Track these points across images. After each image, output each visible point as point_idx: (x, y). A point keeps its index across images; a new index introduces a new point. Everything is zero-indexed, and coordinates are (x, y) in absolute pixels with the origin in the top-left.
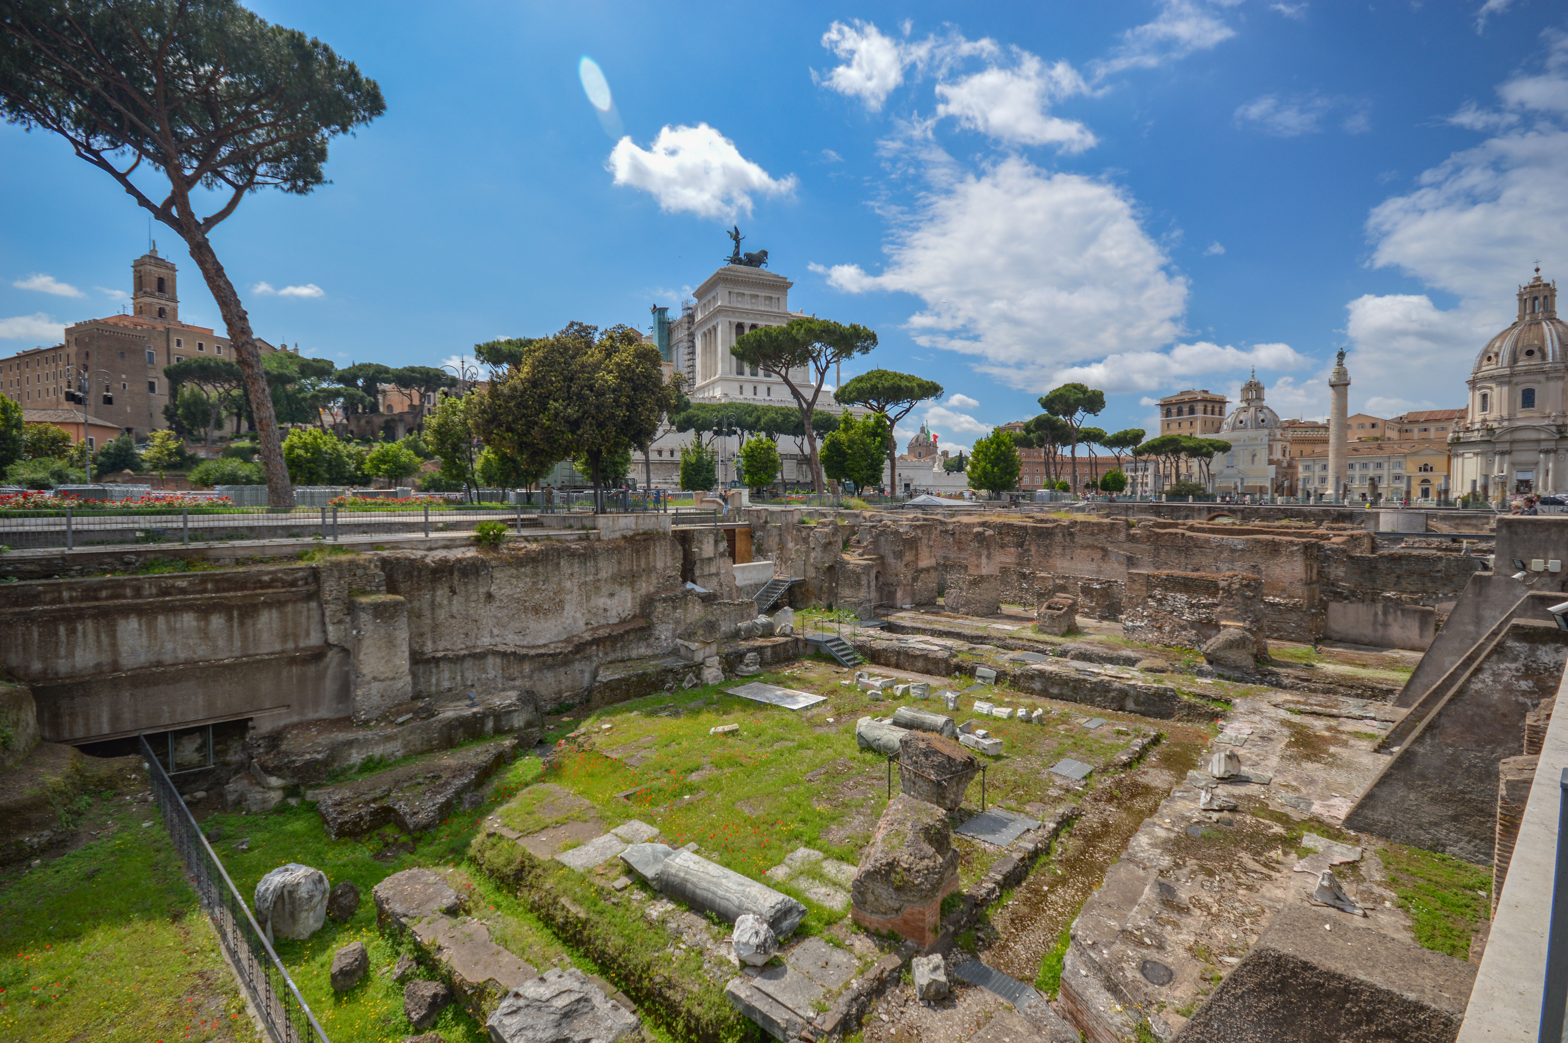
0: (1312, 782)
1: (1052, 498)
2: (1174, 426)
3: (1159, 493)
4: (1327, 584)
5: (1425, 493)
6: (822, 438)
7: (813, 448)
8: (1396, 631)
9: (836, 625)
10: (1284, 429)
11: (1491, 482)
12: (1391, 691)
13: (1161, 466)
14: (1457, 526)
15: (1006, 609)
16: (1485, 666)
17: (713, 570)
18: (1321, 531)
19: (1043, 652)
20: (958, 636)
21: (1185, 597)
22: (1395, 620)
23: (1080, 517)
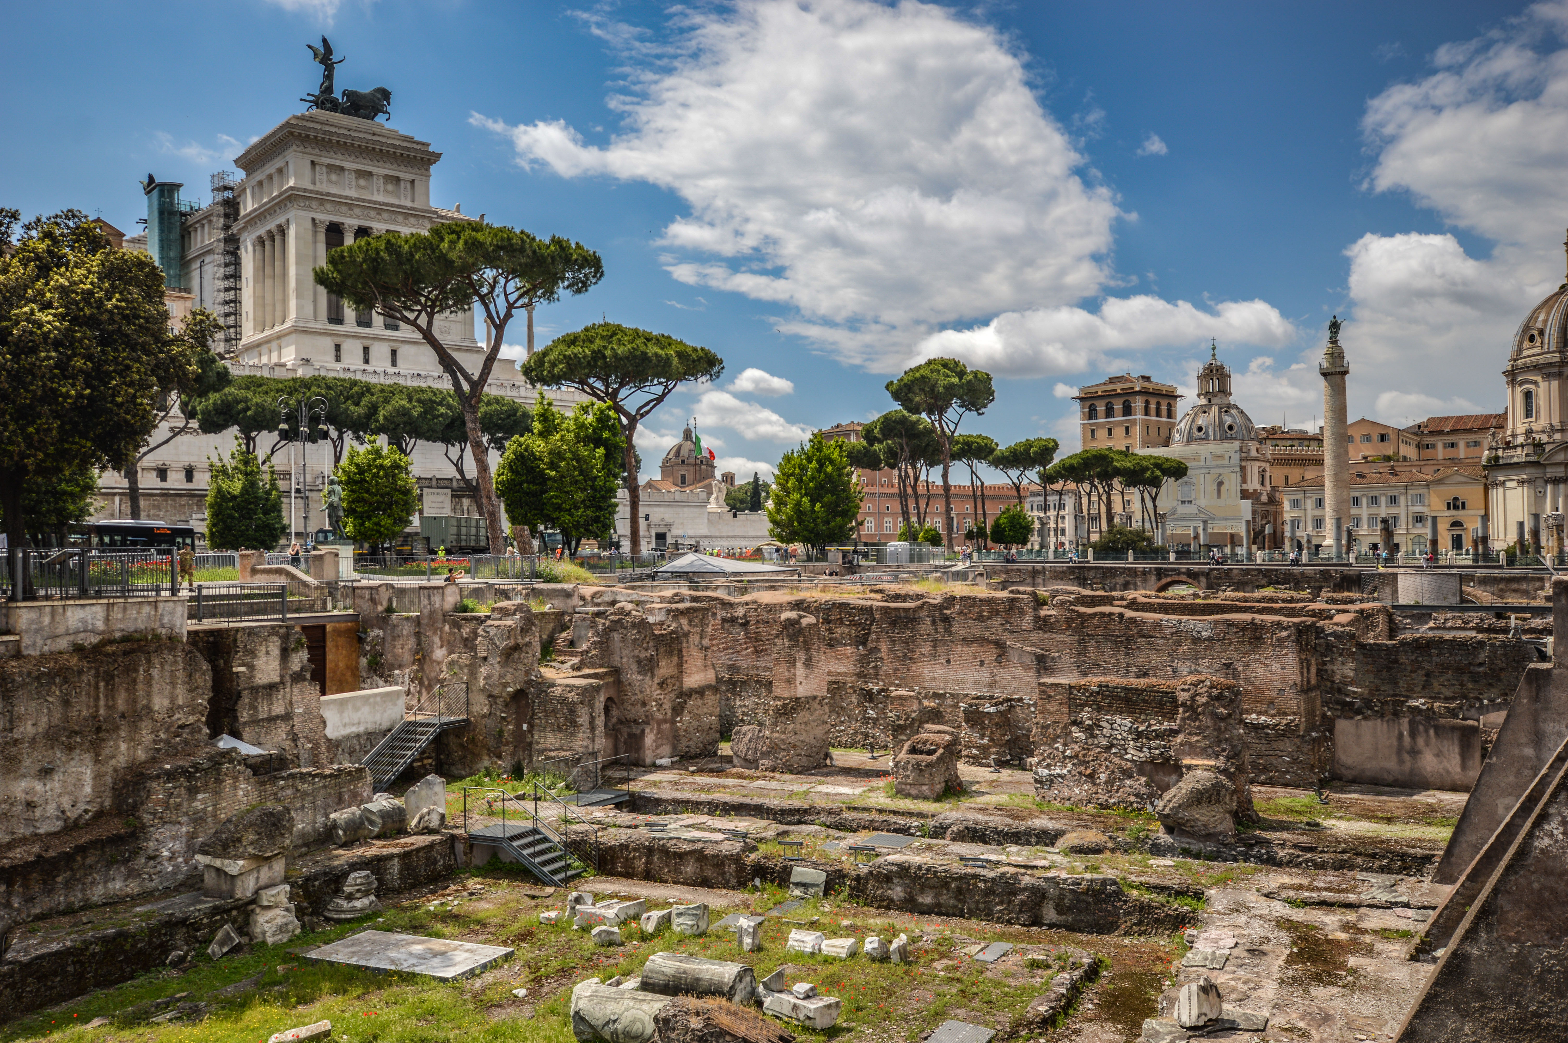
0: (1326, 1019)
1: (915, 557)
2: (1102, 434)
3: (1082, 546)
4: (1331, 691)
5: (1457, 543)
6: (501, 448)
7: (483, 467)
8: (1429, 762)
9: (529, 805)
10: (1261, 441)
11: (1543, 525)
12: (1427, 859)
13: (1085, 500)
14: (1501, 594)
15: (841, 757)
16: (1552, 811)
17: (278, 709)
18: (1319, 605)
19: (904, 831)
20: (758, 811)
21: (1127, 722)
22: (1427, 744)
23: (959, 589)
